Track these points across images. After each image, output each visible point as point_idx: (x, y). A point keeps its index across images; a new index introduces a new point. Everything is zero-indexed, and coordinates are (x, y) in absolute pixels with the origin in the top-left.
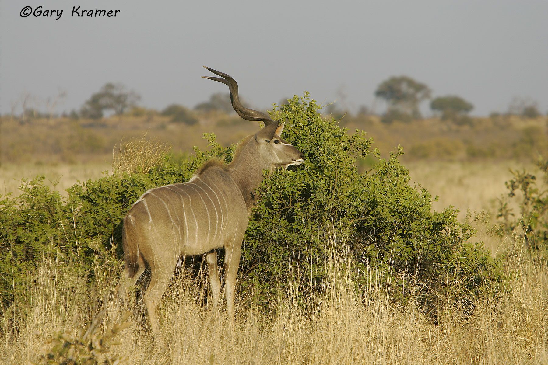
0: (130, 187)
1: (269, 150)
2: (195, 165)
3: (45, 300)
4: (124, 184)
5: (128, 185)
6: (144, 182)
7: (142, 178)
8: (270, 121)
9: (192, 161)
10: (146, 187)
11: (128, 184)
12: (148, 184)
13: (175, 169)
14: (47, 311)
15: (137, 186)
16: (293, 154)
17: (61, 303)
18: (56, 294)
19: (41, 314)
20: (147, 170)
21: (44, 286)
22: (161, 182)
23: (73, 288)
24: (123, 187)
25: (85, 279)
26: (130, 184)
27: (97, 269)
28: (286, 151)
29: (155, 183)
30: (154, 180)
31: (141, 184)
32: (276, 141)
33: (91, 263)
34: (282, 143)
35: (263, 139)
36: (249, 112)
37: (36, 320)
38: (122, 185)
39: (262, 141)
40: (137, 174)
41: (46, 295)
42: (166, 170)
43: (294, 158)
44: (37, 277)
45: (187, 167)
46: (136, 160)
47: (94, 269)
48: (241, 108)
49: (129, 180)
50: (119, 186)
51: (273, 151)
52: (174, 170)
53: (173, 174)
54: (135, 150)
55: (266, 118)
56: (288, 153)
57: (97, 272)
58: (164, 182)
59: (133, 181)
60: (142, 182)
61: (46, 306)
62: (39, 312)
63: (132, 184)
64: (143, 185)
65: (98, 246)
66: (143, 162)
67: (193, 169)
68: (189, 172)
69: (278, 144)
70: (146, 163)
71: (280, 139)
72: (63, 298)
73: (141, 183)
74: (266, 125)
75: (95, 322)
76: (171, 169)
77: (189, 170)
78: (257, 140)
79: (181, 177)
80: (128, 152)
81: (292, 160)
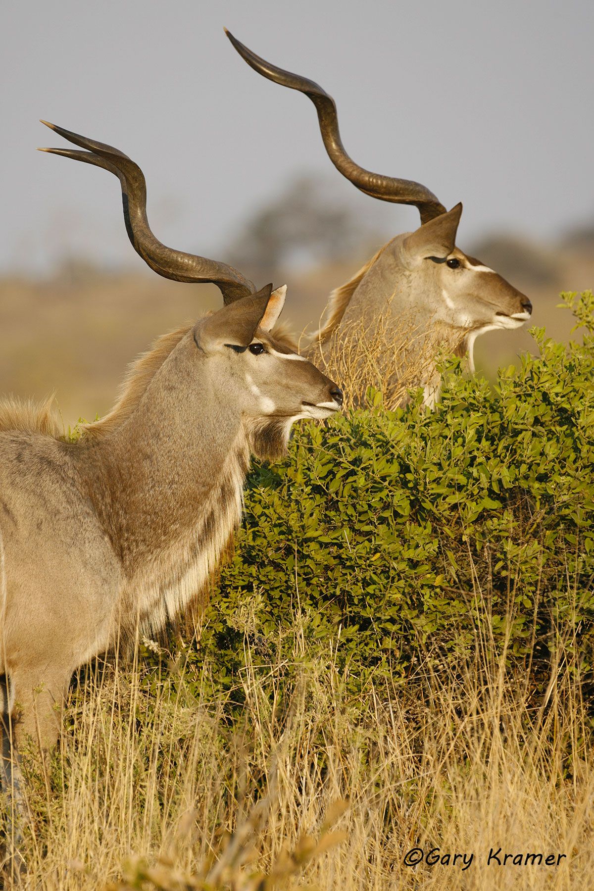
0: (348, 450)
1: (235, 374)
2: (535, 381)
3: (101, 774)
4: (332, 441)
5: (341, 445)
6: (387, 433)
7: (381, 422)
8: (239, 286)
9: (528, 369)
10: (393, 447)
11: (341, 440)
12: (398, 439)
13: (478, 393)
14: (109, 807)
15: (366, 445)
16: (306, 386)
17: (147, 784)
18: (134, 756)
19: (90, 815)
20: (398, 399)
21: (100, 736)
22: (437, 433)
23: (181, 741)
24: (329, 448)
25: (220, 714)
26: (348, 440)
27: (251, 686)
28: (288, 376)
29: (421, 437)
30: (416, 430)
31: (378, 441)
32: (255, 345)
33: (233, 668)
34: (273, 352)
35: (218, 341)
36: (177, 261)
37: (75, 834)
38: (324, 443)
39: (216, 346)
40: (367, 412)
41: (103, 761)
42: (453, 399)
43: (311, 397)
44: (76, 710)
45: (512, 389)
46: (365, 371)
47: (245, 686)
48: (153, 248)
49: (346, 429)
50: (317, 444)
51: (249, 378)
52: (474, 398)
53: (470, 408)
54: (360, 342)
55: (226, 278)
56: (291, 383)
57: (252, 695)
58: (446, 432)
59: (356, 430)
60: (382, 434)
61: (104, 795)
62: (85, 811)
63: (353, 441)
64: (387, 443)
65: (256, 621)
66: (384, 374)
67: (530, 395)
68: (518, 403)
69: (263, 357)
70: (393, 379)
71: (269, 340)
72: (153, 770)
73: (380, 437)
74: (228, 299)
75: (244, 830)
76: (465, 394)
77: (518, 396)
78: (201, 344)
79: (496, 417)
80: (341, 349)
81: (304, 403)
